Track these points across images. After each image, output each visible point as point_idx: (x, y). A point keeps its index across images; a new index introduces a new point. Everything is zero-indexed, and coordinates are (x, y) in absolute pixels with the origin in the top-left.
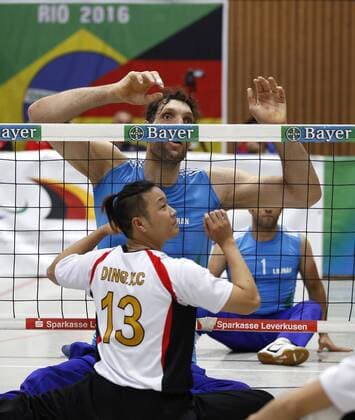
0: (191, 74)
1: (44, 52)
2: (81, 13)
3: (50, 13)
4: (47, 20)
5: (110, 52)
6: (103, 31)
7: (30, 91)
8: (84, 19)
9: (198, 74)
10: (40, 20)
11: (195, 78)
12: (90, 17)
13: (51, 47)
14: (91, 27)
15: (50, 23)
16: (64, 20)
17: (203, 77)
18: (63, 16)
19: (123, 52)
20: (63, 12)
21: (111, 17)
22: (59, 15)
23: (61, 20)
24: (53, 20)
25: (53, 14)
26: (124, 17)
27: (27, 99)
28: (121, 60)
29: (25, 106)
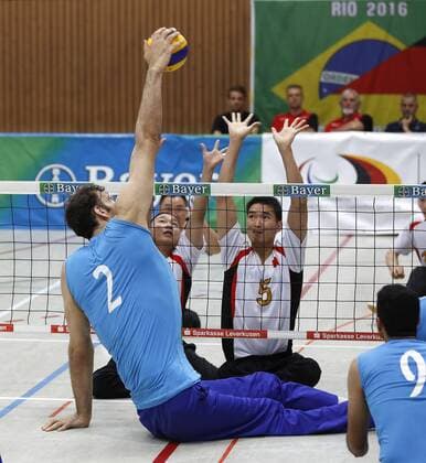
1: (338, 39)
2: (368, 9)
3: (341, 9)
4: (339, 14)
5: (392, 40)
6: (387, 23)
7: (324, 73)
8: (369, 13)
10: (333, 13)
12: (375, 11)
14: (377, 20)
15: (341, 16)
16: (353, 13)
18: (352, 11)
19: (402, 40)
20: (352, 6)
21: (392, 12)
22: (349, 10)
23: (351, 14)
24: (344, 14)
25: (344, 9)
26: (403, 11)
27: (323, 80)
28: (401, 46)
29: (322, 85)
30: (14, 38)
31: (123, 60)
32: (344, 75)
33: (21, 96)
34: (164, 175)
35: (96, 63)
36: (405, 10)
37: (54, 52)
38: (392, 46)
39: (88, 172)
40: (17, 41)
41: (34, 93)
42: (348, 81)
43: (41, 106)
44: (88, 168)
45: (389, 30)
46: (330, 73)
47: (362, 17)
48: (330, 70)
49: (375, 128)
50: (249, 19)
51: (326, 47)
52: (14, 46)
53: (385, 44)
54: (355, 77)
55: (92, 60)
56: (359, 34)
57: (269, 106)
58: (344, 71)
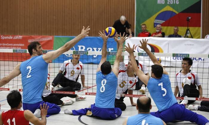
0: (188, 18)
1: (159, 11)
3: (160, 2)
4: (160, 3)
5: (174, 11)
6: (173, 6)
7: (156, 20)
8: (168, 3)
9: (190, 18)
10: (158, 3)
11: (189, 19)
12: (170, 3)
13: (161, 9)
14: (170, 5)
15: (160, 4)
17: (191, 19)
18: (163, 2)
19: (177, 11)
21: (174, 3)
23: (163, 3)
24: (161, 3)
25: (161, 2)
26: (178, 3)
27: (155, 22)
28: (177, 13)
29: (155, 24)
30: (71, 10)
31: (100, 16)
32: (161, 21)
33: (73, 26)
34: (99, 48)
35: (93, 17)
36: (178, 2)
37: (82, 14)
38: (175, 13)
39: (78, 47)
40: (72, 11)
41: (76, 25)
42: (162, 23)
43: (78, 29)
44: (78, 46)
45: (173, 8)
46: (157, 20)
47: (166, 4)
48: (157, 19)
49: (165, 36)
50: (135, 4)
51: (156, 13)
52: (71, 12)
53: (172, 12)
54: (164, 21)
55: (92, 16)
56: (165, 9)
57: (140, 29)
58: (161, 20)
